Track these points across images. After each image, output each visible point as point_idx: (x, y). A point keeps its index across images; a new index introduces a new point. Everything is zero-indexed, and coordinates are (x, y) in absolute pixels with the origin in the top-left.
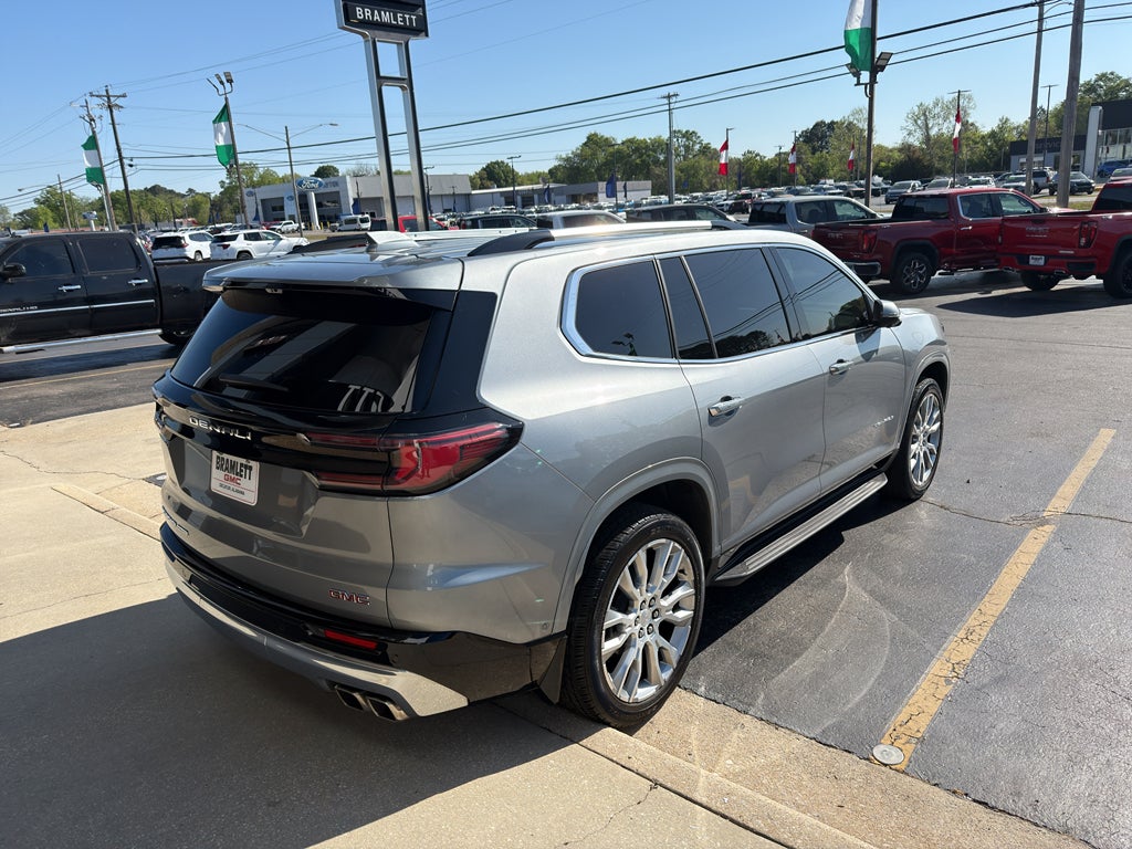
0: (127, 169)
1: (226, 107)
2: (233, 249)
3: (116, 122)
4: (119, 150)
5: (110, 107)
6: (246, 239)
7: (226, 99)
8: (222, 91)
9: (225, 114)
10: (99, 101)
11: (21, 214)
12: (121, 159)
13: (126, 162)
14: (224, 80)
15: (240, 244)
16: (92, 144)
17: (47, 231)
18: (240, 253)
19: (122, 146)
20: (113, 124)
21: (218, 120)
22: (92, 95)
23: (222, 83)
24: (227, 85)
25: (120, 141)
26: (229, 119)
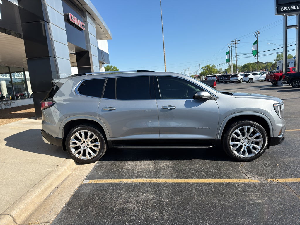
0: (237, 58)
1: (257, 40)
2: (248, 78)
3: (236, 47)
4: (236, 54)
5: (236, 44)
6: (252, 75)
7: (257, 38)
8: (257, 36)
9: (256, 42)
10: (233, 42)
11: (225, 70)
12: (236, 56)
13: (237, 56)
14: (257, 33)
15: (251, 76)
16: (228, 53)
17: (227, 73)
18: (250, 78)
19: (237, 53)
20: (236, 48)
21: (255, 43)
22: (232, 41)
23: (257, 34)
24: (258, 34)
25: (237, 52)
26: (257, 44)
